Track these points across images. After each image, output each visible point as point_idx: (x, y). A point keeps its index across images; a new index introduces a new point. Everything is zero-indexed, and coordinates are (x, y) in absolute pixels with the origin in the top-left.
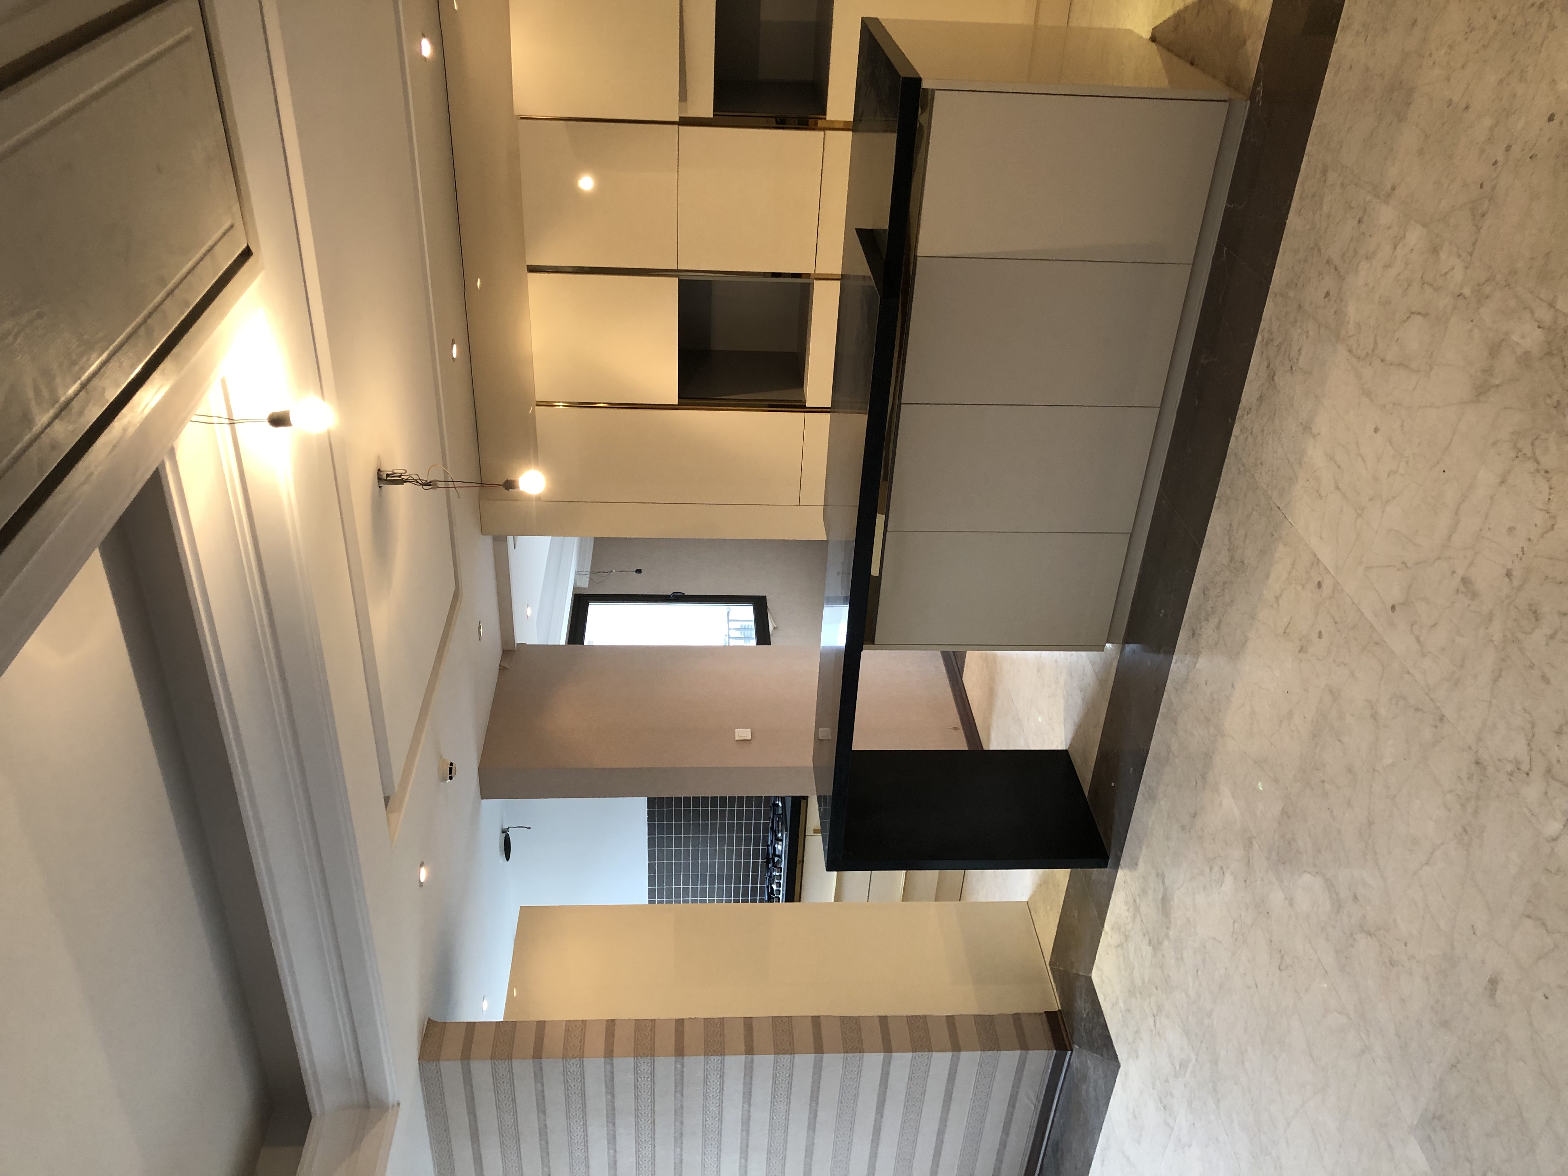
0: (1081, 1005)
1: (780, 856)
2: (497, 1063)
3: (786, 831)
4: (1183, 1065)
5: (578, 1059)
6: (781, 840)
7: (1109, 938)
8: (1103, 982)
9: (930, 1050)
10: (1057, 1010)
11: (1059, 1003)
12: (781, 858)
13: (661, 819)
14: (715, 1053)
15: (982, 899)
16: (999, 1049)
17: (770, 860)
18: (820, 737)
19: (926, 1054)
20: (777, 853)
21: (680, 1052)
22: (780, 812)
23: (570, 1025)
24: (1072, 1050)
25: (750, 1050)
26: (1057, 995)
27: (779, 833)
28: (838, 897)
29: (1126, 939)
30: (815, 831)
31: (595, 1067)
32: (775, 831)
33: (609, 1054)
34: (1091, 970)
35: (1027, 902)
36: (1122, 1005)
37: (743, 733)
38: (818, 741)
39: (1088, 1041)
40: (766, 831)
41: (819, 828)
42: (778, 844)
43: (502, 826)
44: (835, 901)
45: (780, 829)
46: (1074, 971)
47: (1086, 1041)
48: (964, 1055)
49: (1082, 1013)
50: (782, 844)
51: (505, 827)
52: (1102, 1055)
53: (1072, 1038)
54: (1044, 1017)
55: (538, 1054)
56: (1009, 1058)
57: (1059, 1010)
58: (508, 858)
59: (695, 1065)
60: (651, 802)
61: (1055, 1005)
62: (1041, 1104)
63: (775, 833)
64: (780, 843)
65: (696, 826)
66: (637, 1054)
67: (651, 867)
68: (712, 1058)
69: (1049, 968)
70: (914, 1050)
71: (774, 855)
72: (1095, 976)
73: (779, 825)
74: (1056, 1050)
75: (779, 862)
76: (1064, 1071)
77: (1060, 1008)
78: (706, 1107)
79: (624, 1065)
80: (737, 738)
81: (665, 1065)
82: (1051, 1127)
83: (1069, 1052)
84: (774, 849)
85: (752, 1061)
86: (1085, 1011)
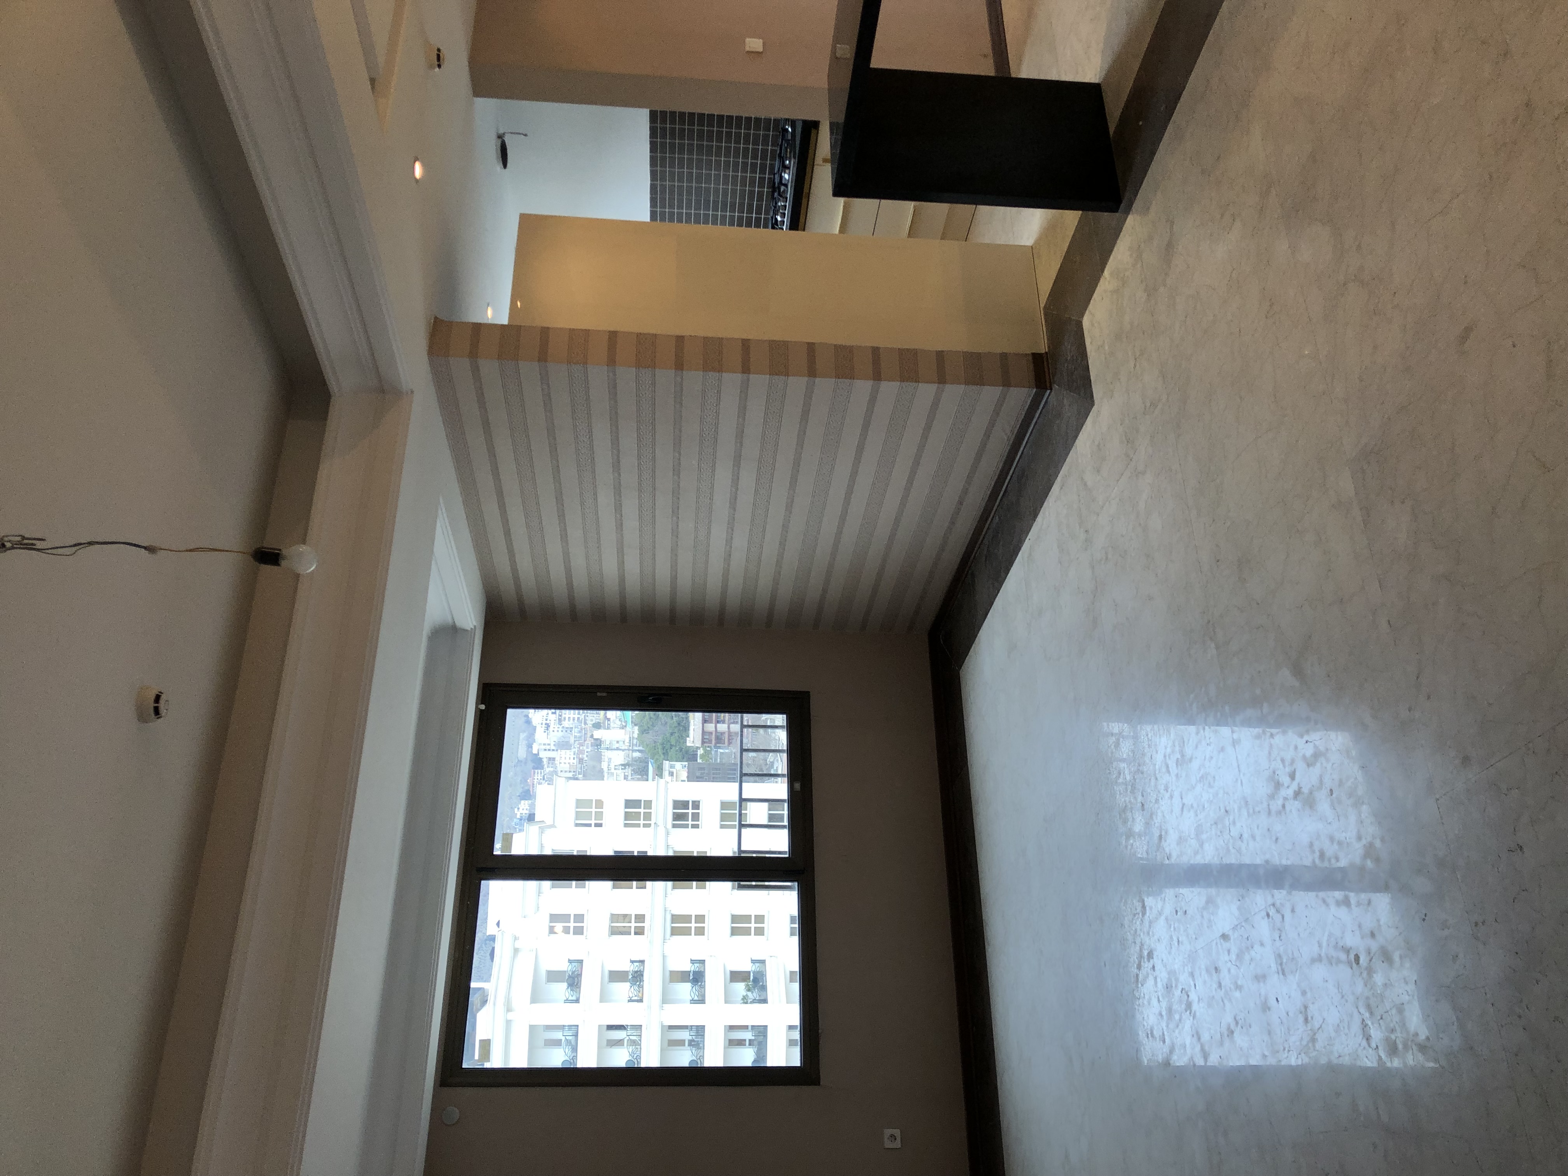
0: (1068, 348)
1: (786, 185)
2: (503, 363)
3: (795, 158)
4: (1153, 405)
5: (582, 365)
6: (789, 168)
7: (1107, 283)
8: (1093, 325)
9: (917, 381)
10: (1043, 352)
11: (1046, 345)
12: (787, 187)
13: (664, 136)
14: (714, 369)
15: (987, 241)
16: (982, 384)
17: (776, 188)
18: (838, 55)
19: (915, 384)
20: (783, 182)
21: (679, 366)
22: (790, 137)
23: (572, 333)
24: (1051, 389)
25: (746, 369)
26: (1045, 337)
27: (786, 161)
28: (843, 228)
29: (1123, 285)
30: (825, 161)
31: (598, 374)
32: (783, 158)
33: (612, 362)
34: (1083, 316)
35: (1032, 247)
36: (1107, 348)
37: (755, 44)
38: (835, 59)
39: (1068, 381)
40: (773, 158)
41: (829, 157)
42: (785, 173)
43: (498, 129)
44: (841, 231)
45: (788, 156)
46: (1066, 316)
47: (1066, 380)
48: (949, 388)
49: (1067, 355)
50: (789, 173)
51: (501, 131)
52: (1079, 394)
53: (1053, 378)
54: (1030, 358)
55: (543, 357)
56: (990, 394)
57: (1046, 353)
58: (505, 165)
59: (694, 379)
60: (653, 116)
61: (1043, 347)
62: (1014, 436)
63: (782, 159)
64: (787, 171)
65: (700, 147)
66: (639, 364)
67: (653, 188)
68: (711, 374)
69: (1042, 312)
70: (902, 380)
71: (781, 183)
72: (1086, 322)
73: (787, 151)
74: (1036, 388)
75: (785, 192)
76: (1041, 407)
77: (1047, 350)
78: (704, 418)
79: (627, 375)
80: (747, 49)
81: (665, 377)
82: (1021, 457)
83: (1048, 391)
84: (781, 177)
85: (748, 380)
86: (1070, 354)
